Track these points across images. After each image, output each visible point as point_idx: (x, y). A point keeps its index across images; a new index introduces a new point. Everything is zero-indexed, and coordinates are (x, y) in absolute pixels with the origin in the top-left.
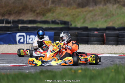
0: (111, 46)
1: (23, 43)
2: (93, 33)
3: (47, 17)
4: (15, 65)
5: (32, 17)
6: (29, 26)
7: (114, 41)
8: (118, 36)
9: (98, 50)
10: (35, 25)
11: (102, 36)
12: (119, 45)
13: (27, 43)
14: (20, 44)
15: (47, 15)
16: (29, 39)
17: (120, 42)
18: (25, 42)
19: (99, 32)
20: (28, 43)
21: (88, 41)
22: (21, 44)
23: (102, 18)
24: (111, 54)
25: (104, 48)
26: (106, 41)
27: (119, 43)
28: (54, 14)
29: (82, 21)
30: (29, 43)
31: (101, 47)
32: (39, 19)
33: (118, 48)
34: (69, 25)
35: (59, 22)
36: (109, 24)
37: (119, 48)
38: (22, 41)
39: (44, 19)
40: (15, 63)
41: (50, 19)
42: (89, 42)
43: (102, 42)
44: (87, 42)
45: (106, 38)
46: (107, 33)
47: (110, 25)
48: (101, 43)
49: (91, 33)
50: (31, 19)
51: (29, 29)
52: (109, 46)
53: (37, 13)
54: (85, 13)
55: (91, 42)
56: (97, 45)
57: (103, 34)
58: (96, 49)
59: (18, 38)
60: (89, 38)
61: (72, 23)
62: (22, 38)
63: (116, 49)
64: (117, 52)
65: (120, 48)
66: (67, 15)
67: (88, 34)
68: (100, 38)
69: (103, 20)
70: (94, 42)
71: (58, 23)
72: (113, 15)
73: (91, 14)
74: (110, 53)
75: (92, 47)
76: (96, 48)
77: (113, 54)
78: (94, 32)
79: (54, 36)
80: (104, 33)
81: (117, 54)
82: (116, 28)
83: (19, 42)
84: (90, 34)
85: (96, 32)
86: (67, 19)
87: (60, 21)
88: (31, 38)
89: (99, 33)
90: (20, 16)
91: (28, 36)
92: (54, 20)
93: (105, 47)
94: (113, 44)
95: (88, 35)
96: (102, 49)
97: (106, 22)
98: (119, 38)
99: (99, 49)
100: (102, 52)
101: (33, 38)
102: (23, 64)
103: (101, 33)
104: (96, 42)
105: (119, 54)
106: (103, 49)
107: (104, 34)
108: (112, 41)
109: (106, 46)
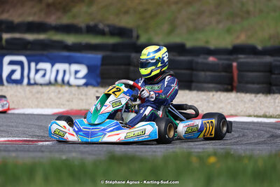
0: (253, 95)
1: (19, 82)
2: (205, 61)
3: (74, 17)
4: (10, 139)
5: (35, 14)
6: (30, 37)
7: (258, 83)
8: (270, 69)
9: (221, 105)
10: (42, 37)
11: (228, 68)
12: (274, 93)
13: (29, 84)
14: (10, 85)
15: (75, 10)
16: (37, 71)
17: (275, 85)
18: (26, 81)
19: (219, 59)
20: (32, 82)
21: (191, 82)
22: (14, 85)
23: (218, 22)
24: (255, 116)
25: (234, 101)
26: (239, 82)
27: (274, 88)
28: (94, 9)
29: (166, 27)
30: (36, 84)
31: (228, 99)
32: (52, 20)
33: (272, 101)
34: (132, 37)
35: (107, 29)
36: (238, 37)
37: (275, 103)
38: (17, 76)
39: (66, 20)
40: (8, 133)
41: (81, 21)
42: (194, 85)
43: (228, 84)
44: (187, 84)
45: (239, 75)
46: (242, 60)
47: (242, 39)
48: (226, 86)
49: (200, 59)
50: (30, 19)
51: (29, 46)
52: (248, 95)
53: (48, 5)
54: (174, 7)
55: (199, 85)
56: (214, 93)
57: (230, 62)
58: (214, 104)
59: (6, 70)
60: (195, 72)
61: (140, 32)
62: (18, 68)
63: (267, 105)
64: (271, 111)
65: (277, 101)
66: (126, 12)
67: (191, 62)
68: (223, 74)
69: (221, 26)
70: (206, 85)
71: (102, 33)
72: (248, 12)
73: (191, 9)
74: (252, 114)
75: (205, 97)
76: (214, 100)
77: (260, 117)
78: (207, 59)
79: (102, 65)
80: (234, 61)
81: (271, 117)
82: (260, 47)
83: (10, 80)
84: (197, 63)
85: (211, 59)
86: (125, 22)
87: (109, 26)
88: (42, 69)
89: (221, 62)
90: (3, 12)
91: (33, 65)
92: (92, 23)
93: (238, 98)
94: (257, 92)
95: (191, 67)
96: (229, 103)
97: (229, 31)
98: (273, 76)
99: (221, 102)
100: (233, 112)
101: (45, 70)
102: (32, 136)
103: (226, 62)
104: (211, 85)
105: (275, 118)
106: (232, 103)
107: (235, 64)
108: (253, 83)
109: (239, 94)
